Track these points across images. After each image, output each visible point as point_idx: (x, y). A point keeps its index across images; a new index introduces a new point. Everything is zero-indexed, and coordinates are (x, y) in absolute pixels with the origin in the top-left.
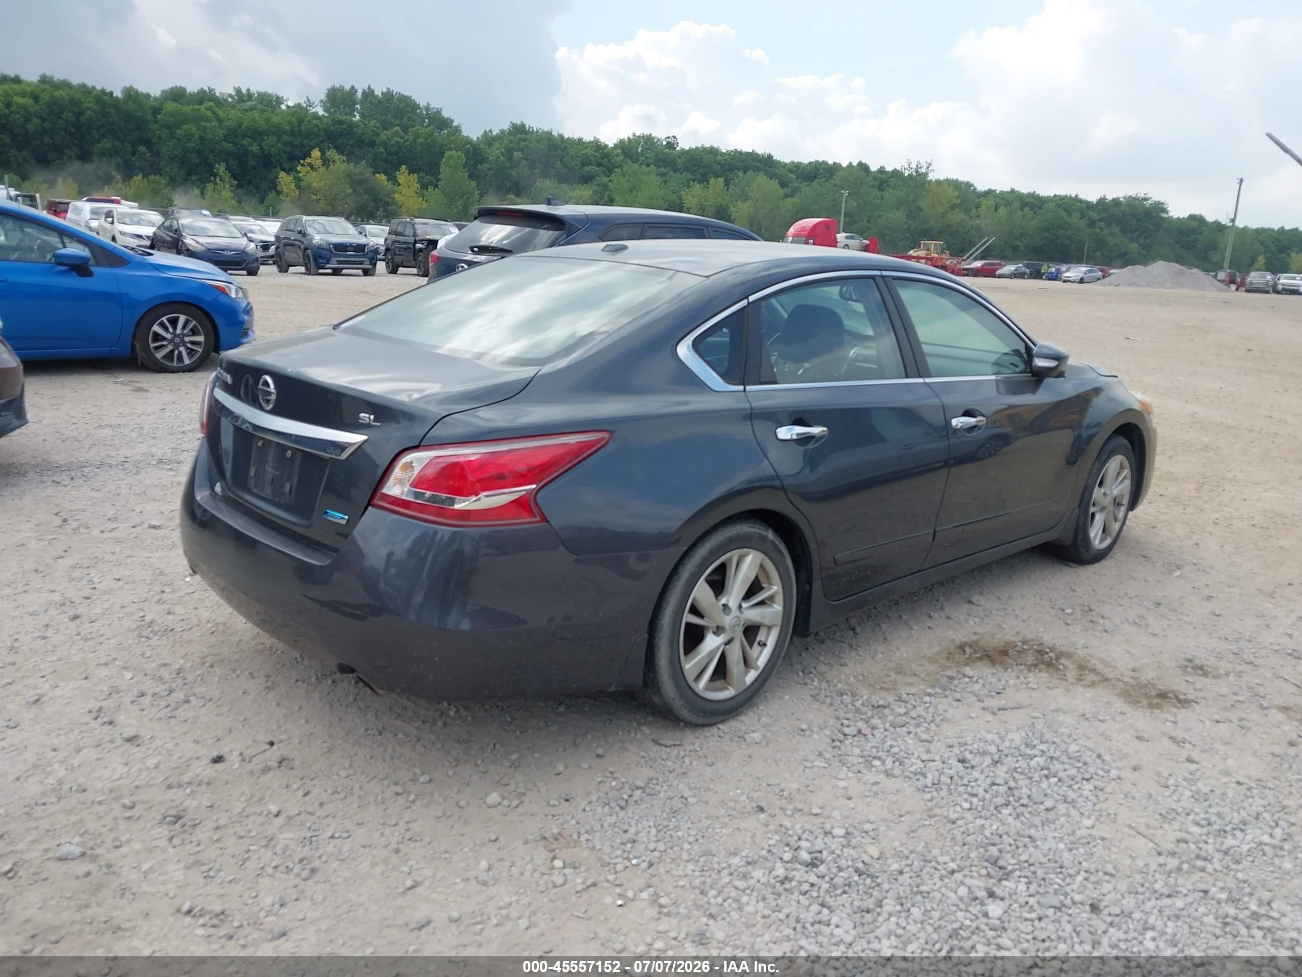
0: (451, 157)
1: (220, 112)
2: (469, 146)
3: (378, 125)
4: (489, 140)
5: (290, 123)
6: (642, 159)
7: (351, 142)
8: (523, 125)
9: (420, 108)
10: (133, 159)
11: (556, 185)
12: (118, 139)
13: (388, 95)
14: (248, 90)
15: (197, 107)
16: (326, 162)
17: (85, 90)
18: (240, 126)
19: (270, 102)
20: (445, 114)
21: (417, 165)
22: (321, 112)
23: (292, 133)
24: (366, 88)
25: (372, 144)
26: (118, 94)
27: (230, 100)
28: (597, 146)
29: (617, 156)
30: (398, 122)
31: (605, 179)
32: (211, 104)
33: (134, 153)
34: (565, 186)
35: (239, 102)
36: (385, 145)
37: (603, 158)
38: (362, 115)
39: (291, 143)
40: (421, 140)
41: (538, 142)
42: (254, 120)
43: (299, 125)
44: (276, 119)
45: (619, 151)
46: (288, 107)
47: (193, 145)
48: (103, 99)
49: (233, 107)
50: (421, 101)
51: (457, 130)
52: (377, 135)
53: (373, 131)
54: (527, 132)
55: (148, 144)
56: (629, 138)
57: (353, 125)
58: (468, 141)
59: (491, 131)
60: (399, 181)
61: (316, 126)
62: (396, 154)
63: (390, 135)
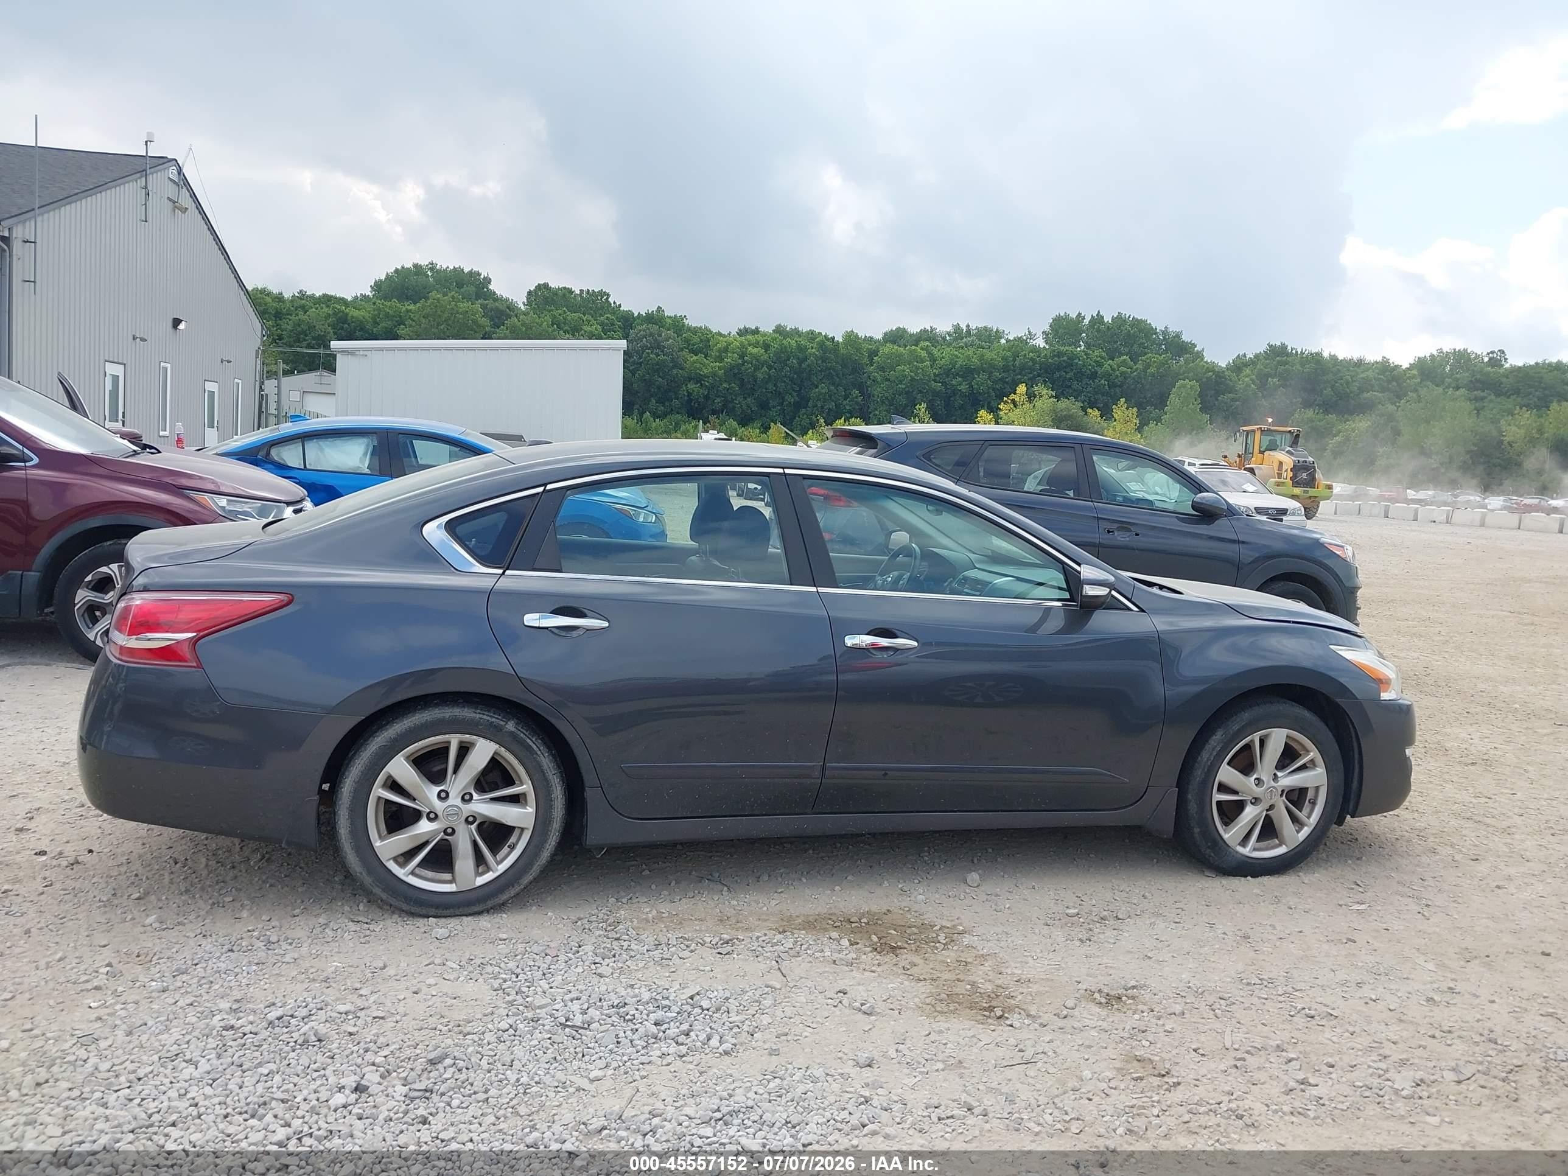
0: (1184, 386)
1: (935, 351)
2: (1211, 374)
3: (1104, 354)
4: (1240, 365)
5: (1004, 358)
6: (1448, 380)
7: (1070, 374)
8: (1284, 347)
9: (1156, 333)
10: (845, 402)
11: (1321, 416)
12: (833, 384)
13: (1120, 320)
14: (968, 326)
15: (914, 347)
16: (1031, 397)
17: (812, 335)
18: (954, 364)
19: (988, 336)
20: (1185, 338)
21: (1145, 398)
22: (1042, 344)
23: (1006, 369)
24: (1095, 315)
25: (1094, 376)
26: (839, 338)
27: (948, 338)
28: (1386, 369)
29: (1409, 378)
30: (1127, 350)
31: (1391, 408)
32: (928, 343)
33: (846, 397)
34: (1332, 417)
35: (956, 339)
36: (1107, 376)
37: (1389, 382)
38: (1088, 346)
39: (1002, 380)
40: (1152, 370)
41: (1303, 365)
42: (969, 358)
43: (1014, 360)
44: (989, 355)
45: (1415, 372)
46: (1008, 341)
47: (904, 386)
48: (826, 345)
49: (949, 344)
50: (1159, 325)
51: (1199, 355)
52: (1100, 365)
53: (1096, 362)
54: (1288, 355)
55: (861, 387)
56: (1432, 356)
57: (1073, 357)
58: (1212, 368)
59: (1245, 355)
60: (1115, 416)
61: (1032, 359)
62: (1120, 386)
63: (1118, 365)
